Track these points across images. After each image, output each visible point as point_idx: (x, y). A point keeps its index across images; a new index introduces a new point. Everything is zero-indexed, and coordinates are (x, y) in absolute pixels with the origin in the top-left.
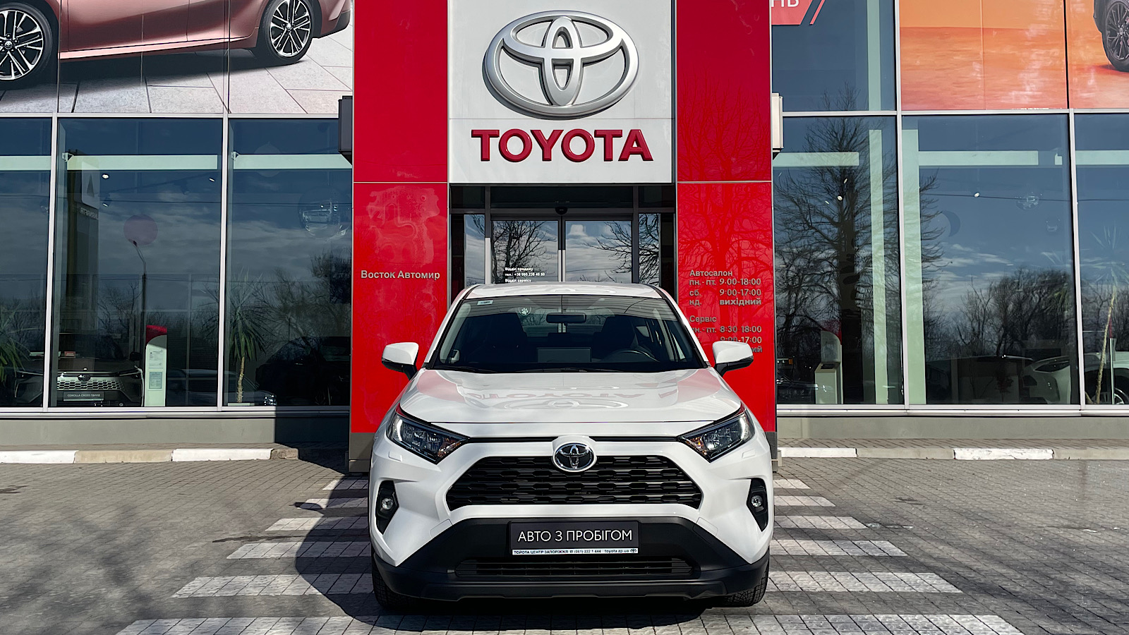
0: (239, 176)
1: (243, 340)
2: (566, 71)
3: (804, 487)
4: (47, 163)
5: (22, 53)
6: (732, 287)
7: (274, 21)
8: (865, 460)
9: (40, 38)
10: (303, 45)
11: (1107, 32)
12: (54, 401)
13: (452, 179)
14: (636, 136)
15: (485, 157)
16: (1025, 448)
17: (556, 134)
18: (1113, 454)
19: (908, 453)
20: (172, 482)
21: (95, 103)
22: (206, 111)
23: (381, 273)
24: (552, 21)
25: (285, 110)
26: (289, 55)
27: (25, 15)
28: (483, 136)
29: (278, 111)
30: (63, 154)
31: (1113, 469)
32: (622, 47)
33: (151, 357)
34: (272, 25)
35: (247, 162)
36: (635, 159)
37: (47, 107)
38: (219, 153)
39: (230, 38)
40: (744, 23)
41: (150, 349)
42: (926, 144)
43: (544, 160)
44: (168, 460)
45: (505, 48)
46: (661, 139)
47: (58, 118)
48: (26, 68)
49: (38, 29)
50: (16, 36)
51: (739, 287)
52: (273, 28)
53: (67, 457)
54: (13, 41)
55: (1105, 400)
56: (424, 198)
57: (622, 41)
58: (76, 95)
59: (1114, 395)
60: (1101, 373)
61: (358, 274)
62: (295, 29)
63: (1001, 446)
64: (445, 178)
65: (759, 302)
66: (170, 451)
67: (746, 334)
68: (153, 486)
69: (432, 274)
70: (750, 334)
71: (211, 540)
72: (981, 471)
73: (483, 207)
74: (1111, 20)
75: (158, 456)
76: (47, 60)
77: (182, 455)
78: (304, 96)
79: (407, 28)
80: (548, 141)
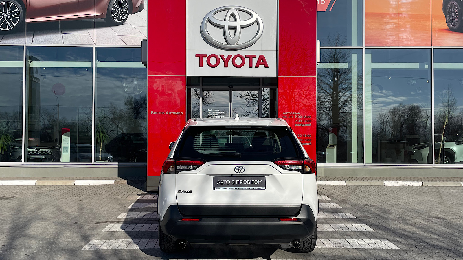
0: (99, 70)
1: (101, 135)
2: (234, 31)
3: (328, 199)
4: (22, 64)
5: (11, 19)
7: (113, 7)
8: (349, 186)
9: (18, 13)
10: (125, 17)
11: (448, 16)
12: (27, 160)
13: (188, 74)
14: (262, 57)
15: (201, 65)
16: (411, 181)
17: (230, 56)
18: (446, 184)
19: (366, 183)
20: (76, 195)
21: (42, 40)
22: (86, 44)
23: (159, 112)
24: (228, 10)
25: (118, 44)
26: (119, 21)
27: (12, 4)
28: (200, 57)
29: (115, 44)
30: (28, 61)
31: (447, 191)
32: (257, 21)
33: (64, 141)
34: (113, 9)
35: (103, 65)
36: (262, 67)
37: (21, 42)
38: (91, 61)
39: (95, 14)
40: (306, 11)
41: (63, 137)
42: (374, 60)
43: (225, 67)
44: (73, 184)
45: (209, 21)
46: (272, 59)
47: (26, 46)
48: (13, 25)
49: (17, 10)
50: (8, 12)
51: (303, 119)
53: (32, 183)
54: (7, 15)
55: (441, 162)
56: (176, 82)
58: (33, 37)
59: (445, 159)
60: (440, 151)
61: (150, 112)
62: (121, 11)
63: (402, 180)
64: (185, 74)
65: (311, 125)
66: (74, 181)
67: (305, 138)
68: (68, 197)
69: (180, 113)
70: (307, 138)
71: (95, 222)
72: (396, 191)
73: (199, 85)
74: (449, 11)
76: (21, 22)
77: (78, 182)
78: (126, 38)
79: (169, 12)
80: (226, 59)
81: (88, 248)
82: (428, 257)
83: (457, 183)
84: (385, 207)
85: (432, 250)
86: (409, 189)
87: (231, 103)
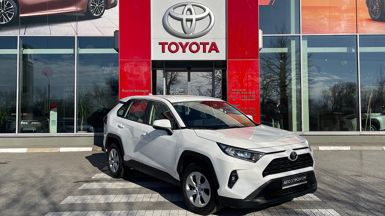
0: (81, 56)
1: (83, 110)
2: (190, 22)
4: (16, 51)
5: (7, 15)
6: (246, 95)
7: (92, 4)
9: (13, 9)
10: (102, 12)
11: (370, 8)
12: (20, 131)
13: (152, 59)
14: (214, 44)
15: (163, 51)
16: (342, 146)
17: (187, 44)
18: (371, 148)
20: (60, 160)
21: (32, 31)
22: (69, 34)
23: (129, 90)
24: (185, 6)
25: (96, 34)
26: (97, 15)
27: (8, 2)
28: (163, 44)
29: (94, 34)
30: (21, 48)
31: (370, 154)
32: (209, 15)
33: (52, 115)
34: (91, 5)
35: (83, 51)
36: (214, 52)
37: (16, 33)
38: (74, 48)
39: (77, 10)
40: (250, 6)
41: (51, 112)
42: (309, 46)
43: (183, 52)
44: (58, 151)
45: (170, 15)
46: (222, 45)
47: (20, 36)
48: (9, 20)
49: (12, 7)
50: (5, 9)
51: (248, 94)
52: (92, 6)
53: (24, 150)
54: (4, 11)
55: (368, 130)
56: (143, 65)
57: (209, 13)
58: (26, 29)
59: (371, 127)
60: (367, 121)
61: (121, 90)
62: (99, 7)
63: (334, 145)
64: (150, 58)
65: (255, 100)
66: (59, 148)
67: (250, 110)
68: (53, 161)
70: (252, 110)
71: (73, 182)
72: (327, 155)
73: (163, 67)
74: (371, 4)
75: (55, 150)
76: (15, 17)
77: (63, 150)
78: (102, 29)
79: (137, 8)
80: (184, 46)
81: (65, 202)
83: (379, 147)
86: (339, 152)
87: (190, 82)
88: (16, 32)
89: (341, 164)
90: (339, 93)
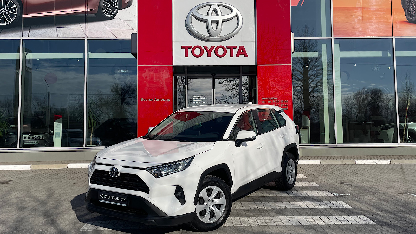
0: (91, 61)
1: (92, 121)
2: (216, 24)
3: (306, 177)
4: (19, 56)
5: (9, 15)
7: (104, 3)
8: (324, 165)
9: (16, 9)
10: (115, 12)
11: (406, 9)
12: (22, 145)
13: (174, 64)
14: (242, 48)
15: (186, 56)
16: (380, 159)
17: (213, 47)
18: (411, 161)
19: (339, 162)
20: (70, 178)
21: (37, 34)
22: (79, 37)
23: (148, 99)
24: (211, 6)
25: (108, 36)
26: (110, 16)
27: (10, 1)
28: (186, 48)
29: (106, 37)
30: (24, 53)
31: (413, 168)
32: (237, 15)
33: (56, 127)
34: (103, 5)
35: (94, 55)
36: (242, 56)
38: (84, 52)
39: (87, 10)
40: (281, 7)
41: (55, 123)
42: (342, 49)
43: (208, 57)
44: (66, 168)
45: (193, 15)
46: (251, 49)
47: (23, 39)
48: (11, 21)
49: (15, 6)
50: (6, 8)
51: (280, 103)
53: (27, 167)
54: (5, 11)
55: (406, 141)
56: (164, 71)
57: (237, 13)
58: (30, 31)
60: (404, 131)
61: (139, 99)
62: (112, 6)
63: (371, 159)
64: (172, 63)
65: (288, 109)
66: (67, 164)
68: (63, 180)
69: (167, 99)
72: (367, 169)
73: (185, 73)
74: (407, 5)
75: (62, 167)
76: (18, 17)
77: (71, 166)
78: (115, 32)
79: (157, 8)
80: (209, 50)
82: (403, 231)
84: (359, 185)
85: (405, 224)
86: (378, 167)
87: (214, 90)
88: (19, 34)
89: (385, 181)
90: (364, 100)
